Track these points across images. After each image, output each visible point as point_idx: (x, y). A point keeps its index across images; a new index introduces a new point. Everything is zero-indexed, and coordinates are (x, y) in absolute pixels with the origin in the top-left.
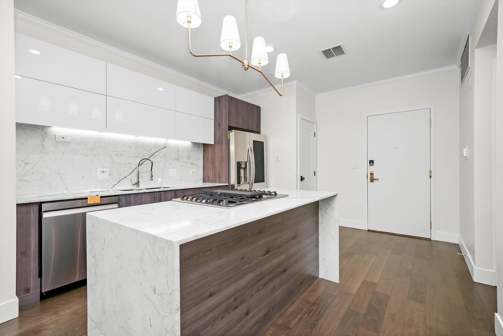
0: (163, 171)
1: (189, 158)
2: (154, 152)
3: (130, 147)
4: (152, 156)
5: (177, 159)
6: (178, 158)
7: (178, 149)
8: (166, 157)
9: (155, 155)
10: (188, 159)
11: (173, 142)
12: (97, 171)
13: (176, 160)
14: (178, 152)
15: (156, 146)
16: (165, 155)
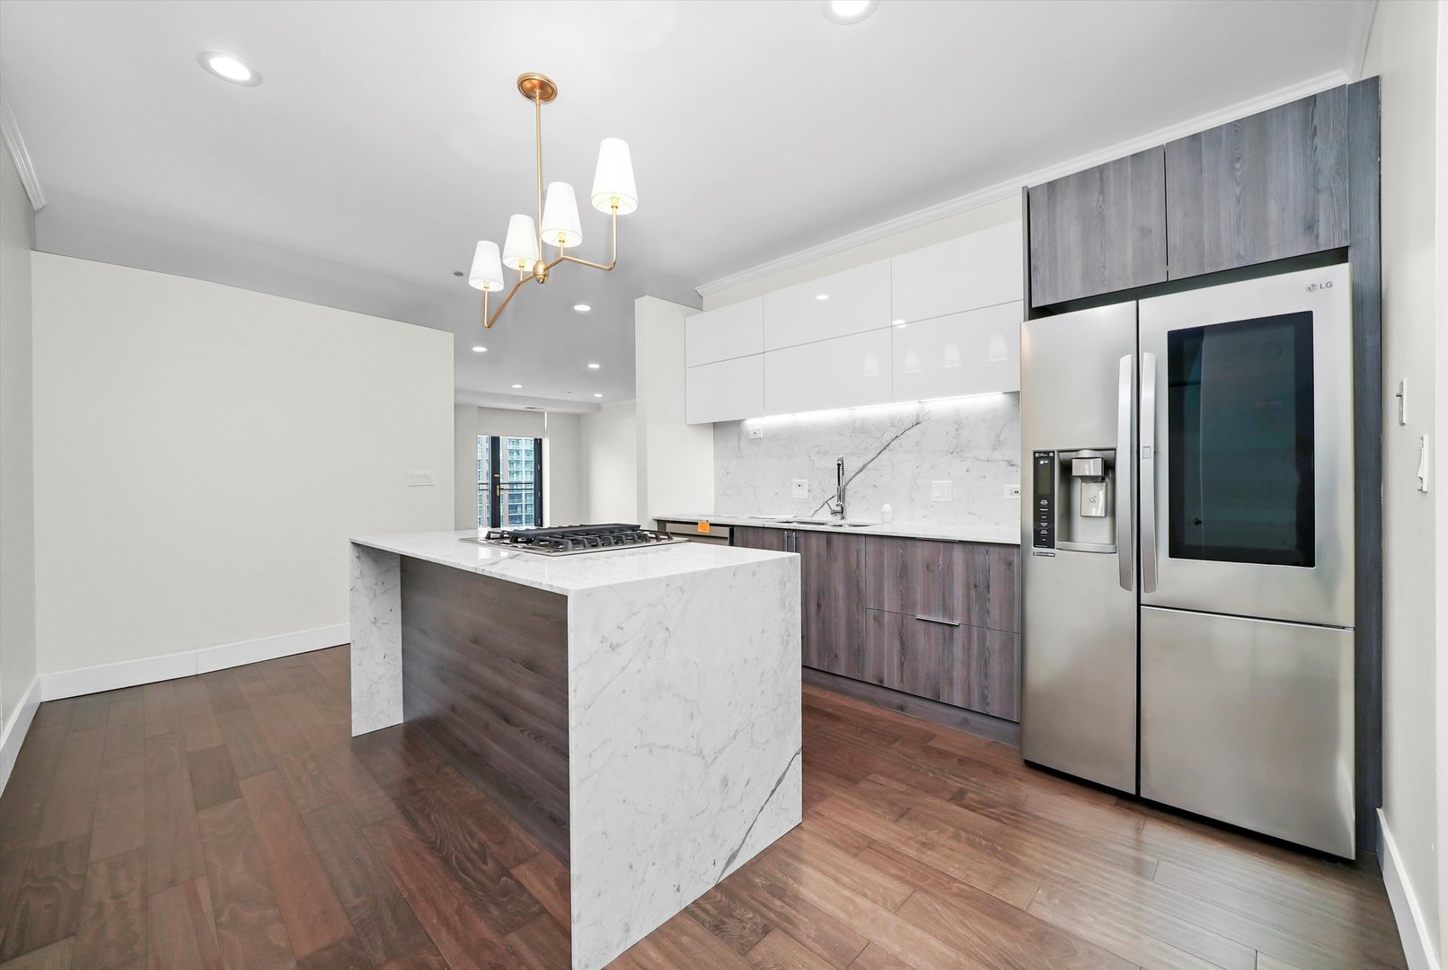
0: (912, 486)
1: (997, 444)
2: (889, 439)
3: (840, 435)
4: (884, 449)
5: (956, 452)
6: (957, 448)
7: (958, 423)
8: (920, 450)
9: (891, 446)
10: (994, 448)
11: (940, 405)
12: (791, 483)
13: (950, 456)
14: (957, 430)
15: (894, 422)
16: (917, 443)
